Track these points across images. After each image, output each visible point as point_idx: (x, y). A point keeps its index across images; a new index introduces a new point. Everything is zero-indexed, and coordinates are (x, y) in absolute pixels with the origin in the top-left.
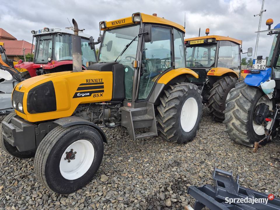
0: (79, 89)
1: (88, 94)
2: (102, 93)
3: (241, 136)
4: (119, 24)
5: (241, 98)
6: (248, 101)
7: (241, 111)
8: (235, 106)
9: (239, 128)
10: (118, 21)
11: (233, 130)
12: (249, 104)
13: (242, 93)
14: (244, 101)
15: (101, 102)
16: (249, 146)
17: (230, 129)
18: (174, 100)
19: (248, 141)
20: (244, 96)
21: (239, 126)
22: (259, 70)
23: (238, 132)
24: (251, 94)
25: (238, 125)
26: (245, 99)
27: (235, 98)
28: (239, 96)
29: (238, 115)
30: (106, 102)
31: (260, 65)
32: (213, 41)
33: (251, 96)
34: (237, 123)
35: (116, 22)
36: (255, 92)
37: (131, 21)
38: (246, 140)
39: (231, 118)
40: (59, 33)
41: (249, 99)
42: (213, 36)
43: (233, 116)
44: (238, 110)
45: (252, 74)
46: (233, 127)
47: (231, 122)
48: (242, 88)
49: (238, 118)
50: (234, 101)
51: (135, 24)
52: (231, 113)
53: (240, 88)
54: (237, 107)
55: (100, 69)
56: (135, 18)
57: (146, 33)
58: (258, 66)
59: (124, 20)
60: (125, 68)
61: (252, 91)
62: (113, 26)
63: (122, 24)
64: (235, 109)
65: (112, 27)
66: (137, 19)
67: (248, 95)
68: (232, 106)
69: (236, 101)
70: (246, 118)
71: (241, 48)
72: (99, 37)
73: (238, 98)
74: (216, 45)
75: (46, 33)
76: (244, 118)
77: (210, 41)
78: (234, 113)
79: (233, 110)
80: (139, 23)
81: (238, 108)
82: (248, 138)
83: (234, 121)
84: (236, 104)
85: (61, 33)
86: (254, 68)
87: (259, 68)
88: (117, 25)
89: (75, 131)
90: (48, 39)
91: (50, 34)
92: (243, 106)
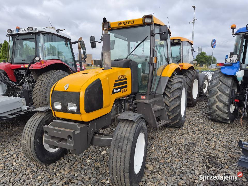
0: (115, 85)
1: (119, 90)
2: (126, 88)
3: (223, 115)
4: (126, 25)
5: (221, 85)
6: (227, 87)
7: (223, 95)
8: (218, 92)
9: (223, 109)
10: (126, 22)
11: (216, 111)
12: (229, 89)
13: (221, 81)
14: (224, 87)
15: (124, 97)
16: (227, 122)
17: (214, 111)
18: (177, 91)
19: (228, 118)
20: (224, 84)
21: (223, 107)
22: (232, 63)
23: (221, 112)
24: (229, 82)
25: (221, 107)
26: (225, 86)
27: (216, 86)
28: (219, 84)
29: (221, 99)
30: (127, 97)
31: (232, 59)
32: (178, 42)
33: (229, 83)
34: (221, 105)
35: (123, 23)
36: (231, 80)
37: (141, 22)
38: (226, 118)
39: (215, 102)
40: (44, 33)
41: (228, 85)
42: (179, 37)
43: (217, 100)
44: (220, 95)
45: (225, 66)
46: (216, 109)
47: (215, 105)
48: (219, 77)
49: (221, 101)
50: (216, 88)
51: (144, 24)
52: (215, 97)
53: (218, 78)
54: (219, 93)
55: (122, 66)
56: (146, 19)
57: (163, 33)
58: (231, 60)
59: (133, 21)
60: (138, 64)
61: (229, 79)
62: (119, 26)
63: (130, 24)
64: (218, 94)
65: (117, 27)
66: (148, 21)
67: (226, 82)
68: (215, 92)
69: (218, 88)
70: (228, 100)
71: (193, 47)
72: (101, 37)
73: (219, 85)
74: (180, 45)
75: (30, 32)
76: (226, 100)
77: (176, 41)
78: (217, 98)
79: (216, 95)
80: (149, 24)
81: (221, 93)
82: (228, 116)
83: (218, 103)
84: (218, 90)
85: (46, 33)
86: (227, 61)
87: (232, 62)
88: (124, 25)
89: (140, 125)
90: (29, 38)
91: (32, 33)
92: (224, 91)
